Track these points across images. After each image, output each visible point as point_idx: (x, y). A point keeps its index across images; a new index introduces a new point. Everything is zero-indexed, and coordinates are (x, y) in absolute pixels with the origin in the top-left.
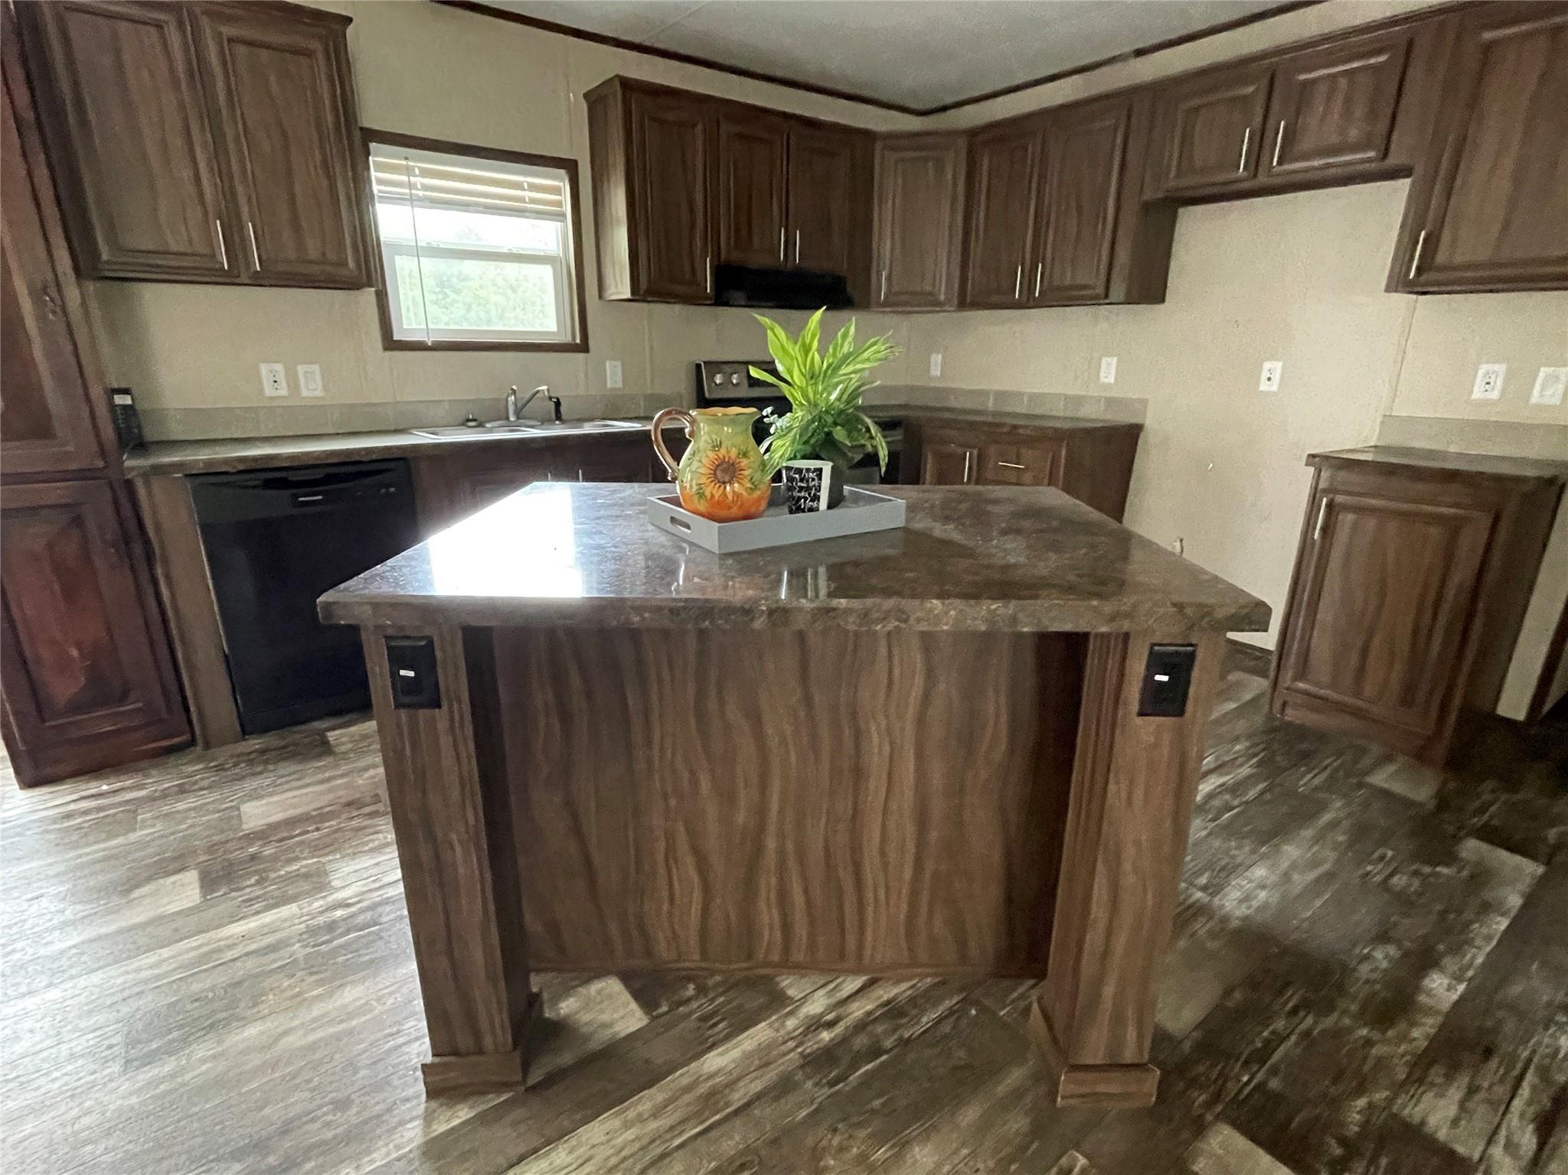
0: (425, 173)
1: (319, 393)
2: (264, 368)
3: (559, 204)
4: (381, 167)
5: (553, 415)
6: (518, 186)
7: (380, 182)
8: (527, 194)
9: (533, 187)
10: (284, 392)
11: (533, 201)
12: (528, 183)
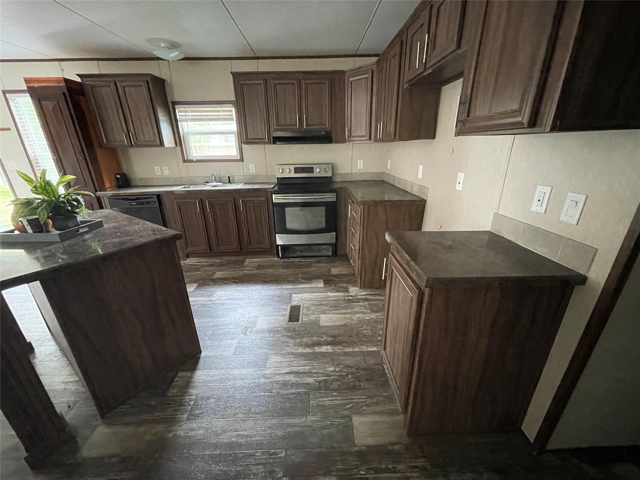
0: (192, 111)
1: (168, 174)
2: (156, 167)
3: (232, 115)
4: (179, 112)
5: (228, 182)
6: (219, 111)
7: (180, 116)
8: (222, 114)
9: (224, 111)
10: (160, 174)
11: (223, 115)
12: (222, 110)
